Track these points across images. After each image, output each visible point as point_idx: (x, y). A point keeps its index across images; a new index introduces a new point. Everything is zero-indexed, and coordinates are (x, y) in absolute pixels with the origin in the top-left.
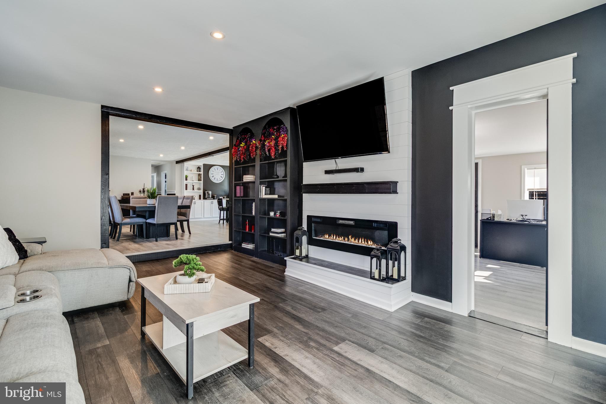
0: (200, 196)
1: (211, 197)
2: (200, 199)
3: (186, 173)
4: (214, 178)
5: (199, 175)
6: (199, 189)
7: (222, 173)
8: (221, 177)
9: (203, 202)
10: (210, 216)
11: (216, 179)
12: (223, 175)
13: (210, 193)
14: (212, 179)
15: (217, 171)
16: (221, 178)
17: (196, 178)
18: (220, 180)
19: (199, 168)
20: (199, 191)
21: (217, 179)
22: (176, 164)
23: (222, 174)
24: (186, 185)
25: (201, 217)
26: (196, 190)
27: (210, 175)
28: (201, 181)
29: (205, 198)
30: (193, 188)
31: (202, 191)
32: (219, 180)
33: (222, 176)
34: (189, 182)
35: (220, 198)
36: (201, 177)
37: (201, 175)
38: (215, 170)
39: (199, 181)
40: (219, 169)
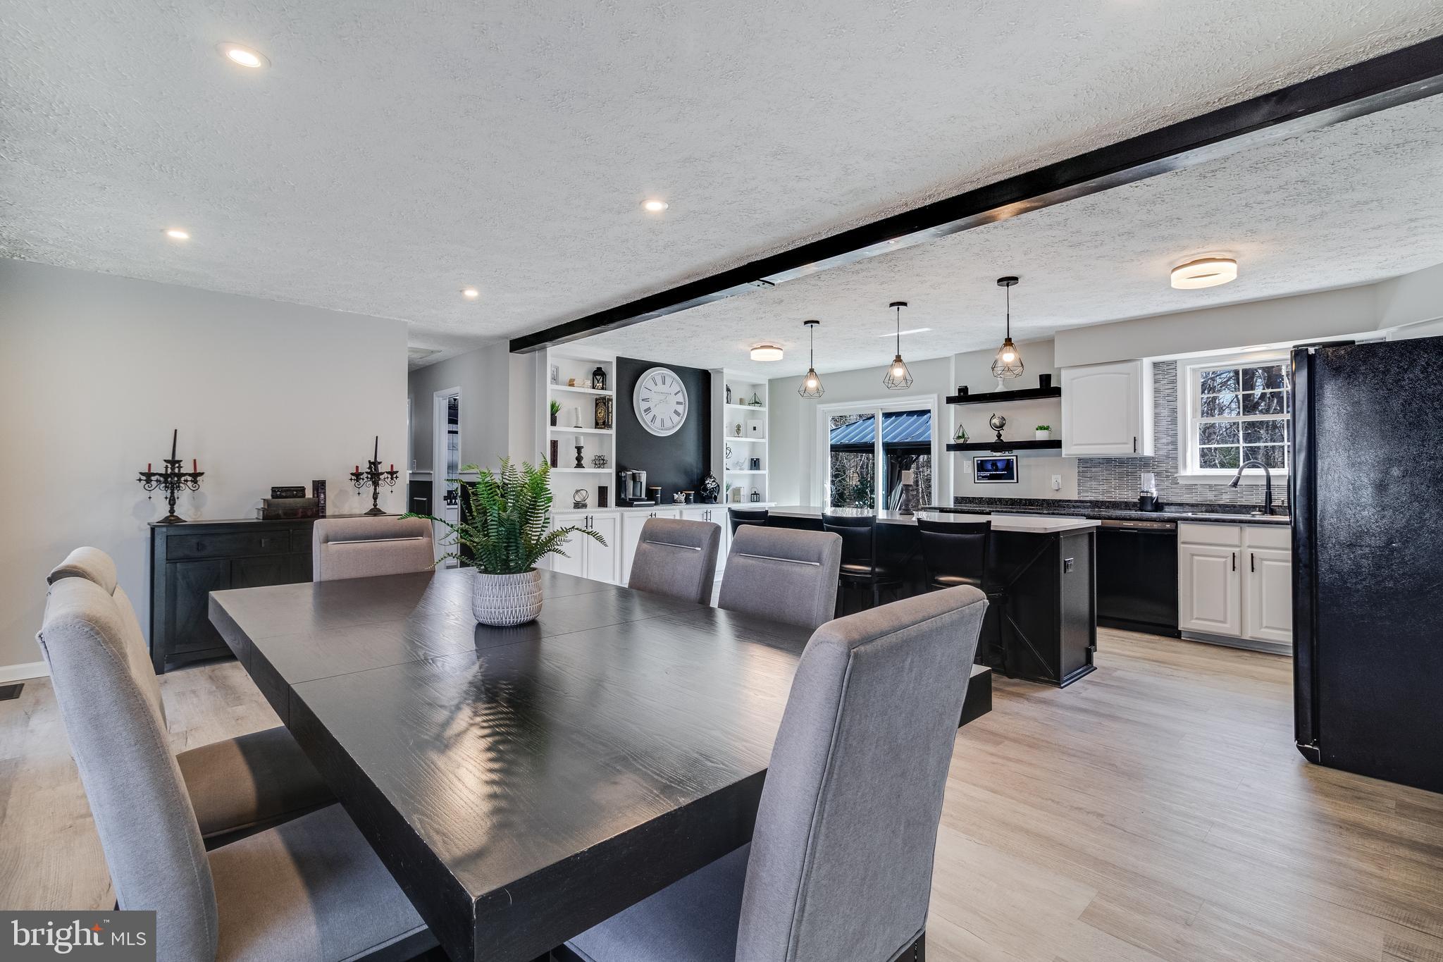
0: (603, 491)
1: (644, 495)
2: (603, 502)
3: (553, 392)
4: (650, 415)
5: (601, 402)
6: (600, 462)
7: (680, 397)
8: (676, 412)
9: (618, 516)
11: (658, 422)
12: (681, 404)
13: (643, 477)
14: (645, 420)
15: (660, 387)
16: (676, 419)
17: (585, 413)
18: (670, 424)
19: (599, 373)
20: (602, 469)
21: (663, 421)
22: (511, 351)
23: (678, 403)
24: (554, 444)
26: (588, 466)
27: (640, 406)
28: (610, 427)
29: (623, 499)
30: (579, 459)
31: (611, 470)
32: (668, 424)
33: (680, 408)
34: (564, 430)
35: (676, 496)
36: (612, 412)
37: (611, 400)
38: (656, 385)
39: (603, 426)
40: (668, 381)
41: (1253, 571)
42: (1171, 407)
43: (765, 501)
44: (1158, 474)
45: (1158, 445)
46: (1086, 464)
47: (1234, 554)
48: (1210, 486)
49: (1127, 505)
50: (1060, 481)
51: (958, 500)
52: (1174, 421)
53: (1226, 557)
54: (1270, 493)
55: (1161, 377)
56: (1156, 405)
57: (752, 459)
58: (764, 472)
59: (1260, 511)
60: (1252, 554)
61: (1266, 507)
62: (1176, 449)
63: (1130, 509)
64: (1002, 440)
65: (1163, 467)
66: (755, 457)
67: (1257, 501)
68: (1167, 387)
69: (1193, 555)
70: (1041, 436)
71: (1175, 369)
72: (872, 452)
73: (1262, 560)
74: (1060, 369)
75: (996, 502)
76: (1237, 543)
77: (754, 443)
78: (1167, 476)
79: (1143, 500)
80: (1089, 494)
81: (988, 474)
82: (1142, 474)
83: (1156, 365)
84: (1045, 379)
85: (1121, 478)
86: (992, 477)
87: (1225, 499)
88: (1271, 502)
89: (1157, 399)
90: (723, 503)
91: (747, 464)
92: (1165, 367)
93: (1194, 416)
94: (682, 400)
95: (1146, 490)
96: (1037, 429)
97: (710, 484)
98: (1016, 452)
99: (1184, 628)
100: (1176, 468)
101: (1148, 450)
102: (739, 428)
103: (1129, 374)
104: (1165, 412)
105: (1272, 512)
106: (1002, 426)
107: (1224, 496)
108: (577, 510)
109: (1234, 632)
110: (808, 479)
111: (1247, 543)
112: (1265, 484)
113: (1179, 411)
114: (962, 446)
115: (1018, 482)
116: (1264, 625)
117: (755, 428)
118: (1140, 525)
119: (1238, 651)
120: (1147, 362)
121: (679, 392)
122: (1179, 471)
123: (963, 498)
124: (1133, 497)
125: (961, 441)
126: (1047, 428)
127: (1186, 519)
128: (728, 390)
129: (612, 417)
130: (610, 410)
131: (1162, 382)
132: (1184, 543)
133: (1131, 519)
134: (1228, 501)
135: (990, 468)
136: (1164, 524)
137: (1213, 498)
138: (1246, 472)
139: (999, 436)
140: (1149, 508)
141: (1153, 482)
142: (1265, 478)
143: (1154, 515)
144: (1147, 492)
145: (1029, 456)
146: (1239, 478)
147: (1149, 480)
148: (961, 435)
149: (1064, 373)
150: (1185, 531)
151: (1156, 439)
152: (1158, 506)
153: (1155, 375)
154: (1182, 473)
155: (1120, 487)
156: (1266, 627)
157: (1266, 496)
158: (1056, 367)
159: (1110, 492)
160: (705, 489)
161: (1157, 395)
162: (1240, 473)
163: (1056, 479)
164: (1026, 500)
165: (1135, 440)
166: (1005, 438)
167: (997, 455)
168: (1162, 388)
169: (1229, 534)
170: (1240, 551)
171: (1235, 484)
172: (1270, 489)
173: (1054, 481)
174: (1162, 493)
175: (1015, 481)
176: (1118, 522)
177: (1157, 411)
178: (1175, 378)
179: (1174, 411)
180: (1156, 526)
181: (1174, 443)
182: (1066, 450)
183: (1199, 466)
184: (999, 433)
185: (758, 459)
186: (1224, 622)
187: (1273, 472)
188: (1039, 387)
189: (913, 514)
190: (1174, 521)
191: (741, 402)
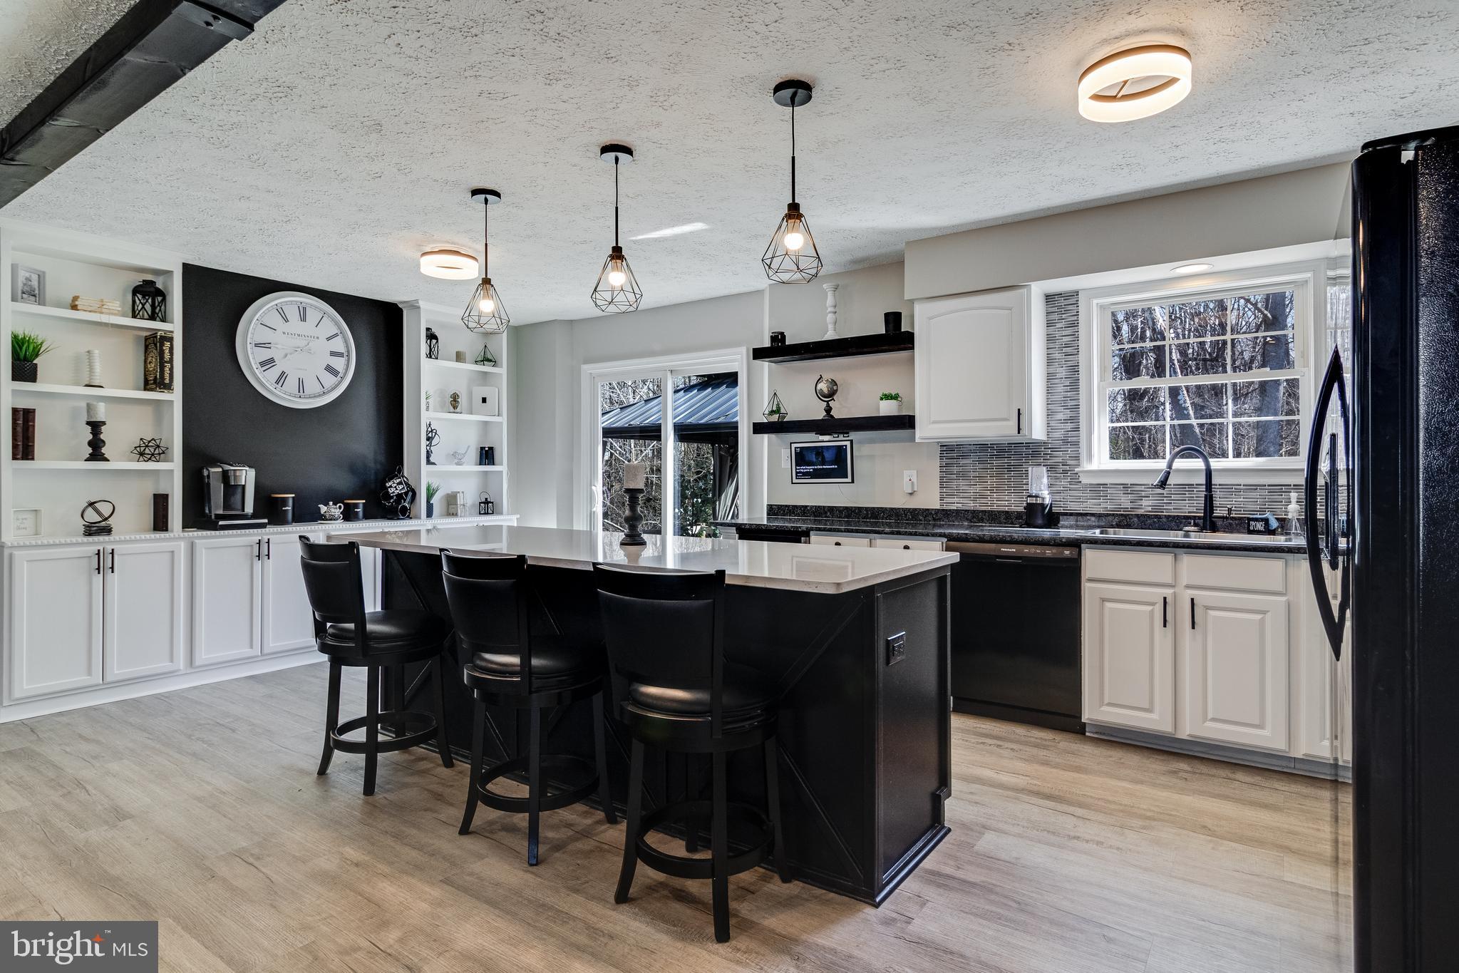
0: (161, 502)
1: (249, 509)
2: (160, 523)
4: (274, 373)
5: (154, 344)
6: (150, 450)
7: (338, 345)
8: (329, 369)
9: (182, 548)
10: (247, 652)
11: (291, 384)
12: (340, 355)
13: (247, 477)
14: (262, 380)
15: (294, 325)
16: (329, 380)
17: (121, 363)
18: (318, 389)
19: (146, 291)
20: (151, 466)
21: (301, 382)
23: (333, 354)
24: (23, 416)
25: (165, 665)
26: (119, 458)
27: (248, 355)
28: (168, 387)
29: (198, 517)
30: (94, 444)
31: (174, 466)
32: (312, 386)
33: (339, 364)
34: (52, 391)
35: (323, 509)
36: (171, 361)
37: (171, 340)
38: (287, 321)
39: (154, 386)
40: (313, 316)
41: (1193, 628)
42: (1070, 363)
43: (501, 513)
44: (1051, 469)
45: (1053, 424)
46: (951, 452)
47: (1165, 598)
48: (1125, 486)
49: (1007, 517)
50: (914, 479)
51: (773, 511)
52: (1074, 385)
53: (1153, 604)
54: (1211, 497)
55: (1055, 316)
56: (1050, 361)
57: (482, 449)
58: (502, 467)
59: (1195, 525)
60: (1192, 600)
61: (1204, 518)
62: (1077, 429)
63: (1012, 523)
64: (832, 417)
65: (1059, 457)
66: (487, 445)
67: (1191, 509)
68: (1064, 333)
69: (1104, 600)
70: (887, 409)
71: (1076, 304)
72: (658, 438)
73: (1207, 608)
74: (912, 302)
75: (826, 513)
76: (1169, 580)
77: (486, 423)
78: (1065, 472)
79: (1030, 507)
80: (956, 500)
81: (810, 469)
82: (1030, 469)
83: (1049, 298)
84: (893, 319)
85: (999, 476)
86: (816, 475)
87: (1146, 506)
88: (1212, 511)
89: (1050, 351)
90: (420, 518)
91: (473, 454)
92: (1063, 302)
93: (1102, 379)
94: (342, 349)
95: (1034, 492)
96: (882, 399)
97: (394, 487)
98: (854, 435)
99: (1091, 720)
100: (1077, 458)
101: (1038, 431)
102: (455, 400)
103: (1010, 309)
104: (1062, 372)
105: (1214, 529)
106: (831, 394)
107: (1145, 502)
108: (90, 539)
109: (1165, 727)
110: (569, 478)
111: (1184, 580)
112: (1204, 483)
113: (1082, 369)
114: (776, 426)
115: (853, 482)
116: (1210, 716)
117: (484, 400)
118: (1027, 550)
119: (1171, 757)
120: (1038, 289)
121: (336, 335)
122: (1081, 465)
123: (780, 507)
124: (1015, 504)
125: (775, 418)
126: (895, 397)
127: (1093, 542)
128: (431, 336)
129: (171, 369)
130: (167, 356)
131: (1059, 325)
132: (1090, 580)
133: (1012, 542)
134: (1150, 509)
135: (814, 460)
136: (1061, 549)
137: (1129, 505)
138: (1180, 464)
139: (828, 410)
140: (1040, 522)
141: (1045, 480)
142: (1204, 472)
143: (1047, 533)
144: (1036, 497)
145: (872, 441)
146: (1168, 473)
147: (1040, 478)
148: (775, 408)
149: (919, 309)
150: (1093, 561)
151: (1050, 414)
152: (1052, 519)
153: (1048, 313)
154: (1086, 466)
155: (999, 490)
156: (1214, 720)
157: (1206, 500)
158: (906, 298)
159: (984, 497)
160: (388, 497)
161: (1051, 345)
162: (1170, 466)
163: (909, 476)
164: (867, 509)
165: (1019, 414)
166: (836, 414)
167: (826, 440)
168: (1058, 334)
169: (1157, 565)
170: (1175, 593)
171: (1163, 484)
172: (1211, 491)
173: (906, 479)
174: (1057, 497)
175: (849, 480)
176: (993, 546)
177: (1051, 370)
178: (1075, 318)
179: (1074, 369)
180: (1049, 552)
181: (1074, 419)
182: (922, 431)
183: (1108, 456)
184: (828, 405)
185: (491, 449)
186: (1149, 710)
187: (1215, 463)
188: (884, 332)
189: (643, 543)
190: (1076, 544)
191: (459, 357)
